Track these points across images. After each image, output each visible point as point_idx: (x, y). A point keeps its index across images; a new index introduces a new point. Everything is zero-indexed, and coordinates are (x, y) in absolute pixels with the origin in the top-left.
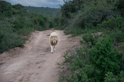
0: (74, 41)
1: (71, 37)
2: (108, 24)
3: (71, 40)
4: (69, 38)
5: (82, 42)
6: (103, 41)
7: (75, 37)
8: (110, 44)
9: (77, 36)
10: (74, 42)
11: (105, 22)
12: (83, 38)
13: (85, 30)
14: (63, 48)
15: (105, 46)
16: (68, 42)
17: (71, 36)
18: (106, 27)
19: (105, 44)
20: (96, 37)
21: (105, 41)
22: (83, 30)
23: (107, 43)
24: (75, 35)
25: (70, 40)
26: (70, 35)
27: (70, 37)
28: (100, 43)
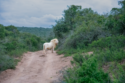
0: (66, 61)
1: (64, 57)
2: (98, 44)
3: (63, 60)
4: (61, 58)
6: (89, 61)
7: (68, 57)
8: (95, 64)
10: (66, 63)
11: (95, 41)
12: (74, 58)
13: (77, 50)
14: (55, 69)
15: (90, 66)
16: (61, 63)
17: (64, 56)
18: (96, 47)
19: (90, 64)
20: (86, 57)
21: (91, 62)
22: (75, 49)
23: (93, 63)
24: (68, 55)
25: (62, 60)
26: (62, 55)
27: (62, 58)
28: (86, 63)
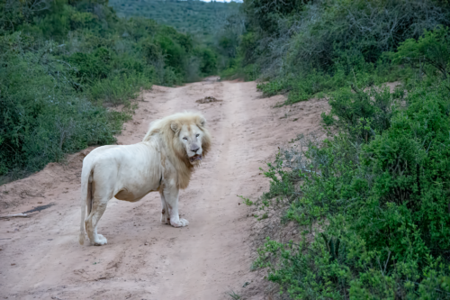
0: (296, 120)
1: (286, 104)
2: (422, 51)
3: (286, 116)
4: (276, 107)
5: (327, 121)
6: (417, 112)
7: (301, 104)
8: (442, 119)
9: (306, 100)
10: (296, 123)
11: (410, 42)
12: (333, 105)
13: (336, 77)
14: (256, 147)
15: (426, 127)
16: (276, 124)
17: (286, 99)
18: (413, 62)
19: (426, 121)
20: (379, 100)
21: (426, 112)
22: (328, 76)
23: (433, 117)
24: (301, 97)
25: (282, 114)
26: (281, 96)
27: (281, 106)
28: (406, 117)
